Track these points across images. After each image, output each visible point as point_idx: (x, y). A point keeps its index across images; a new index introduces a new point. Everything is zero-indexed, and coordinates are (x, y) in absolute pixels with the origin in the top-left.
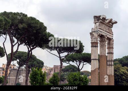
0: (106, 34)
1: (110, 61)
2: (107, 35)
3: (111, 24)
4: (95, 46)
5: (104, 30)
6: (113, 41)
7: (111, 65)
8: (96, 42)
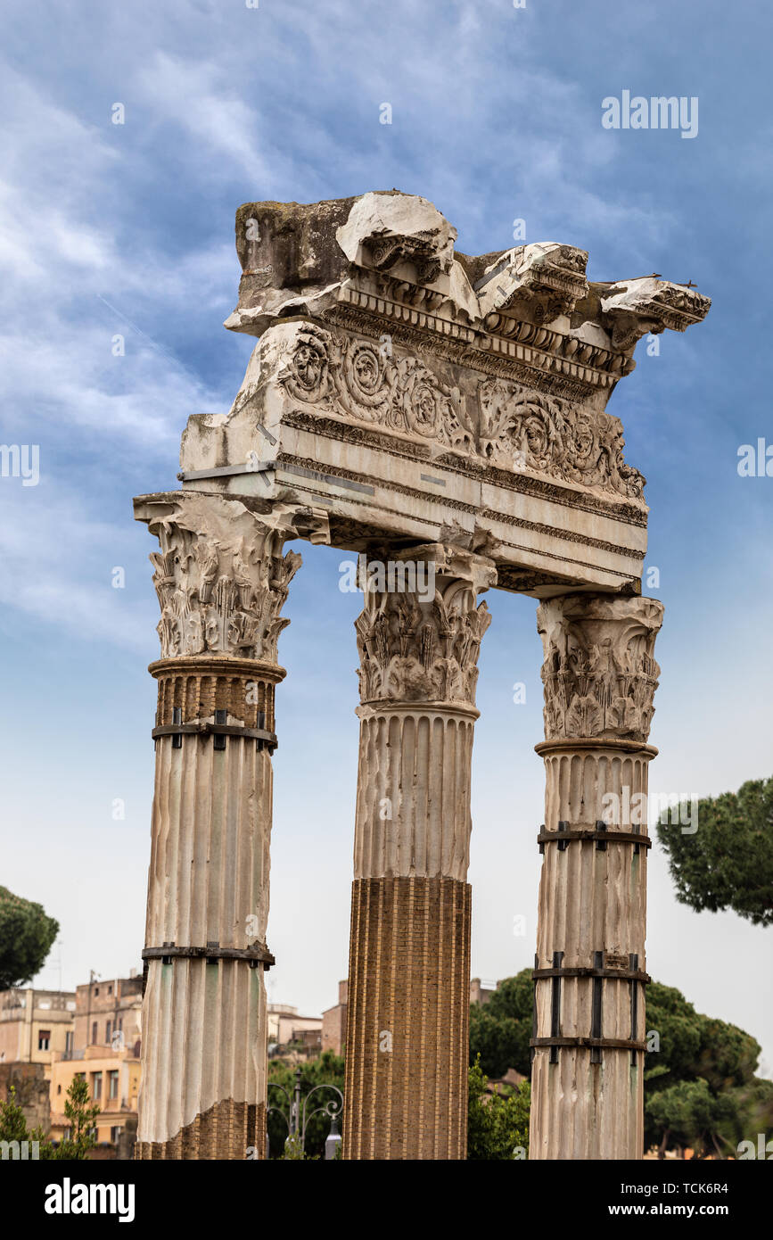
0: (468, 522)
1: (570, 975)
2: (498, 530)
3: (588, 333)
4: (203, 735)
5: (414, 452)
6: (647, 636)
7: (595, 1047)
8: (227, 654)
